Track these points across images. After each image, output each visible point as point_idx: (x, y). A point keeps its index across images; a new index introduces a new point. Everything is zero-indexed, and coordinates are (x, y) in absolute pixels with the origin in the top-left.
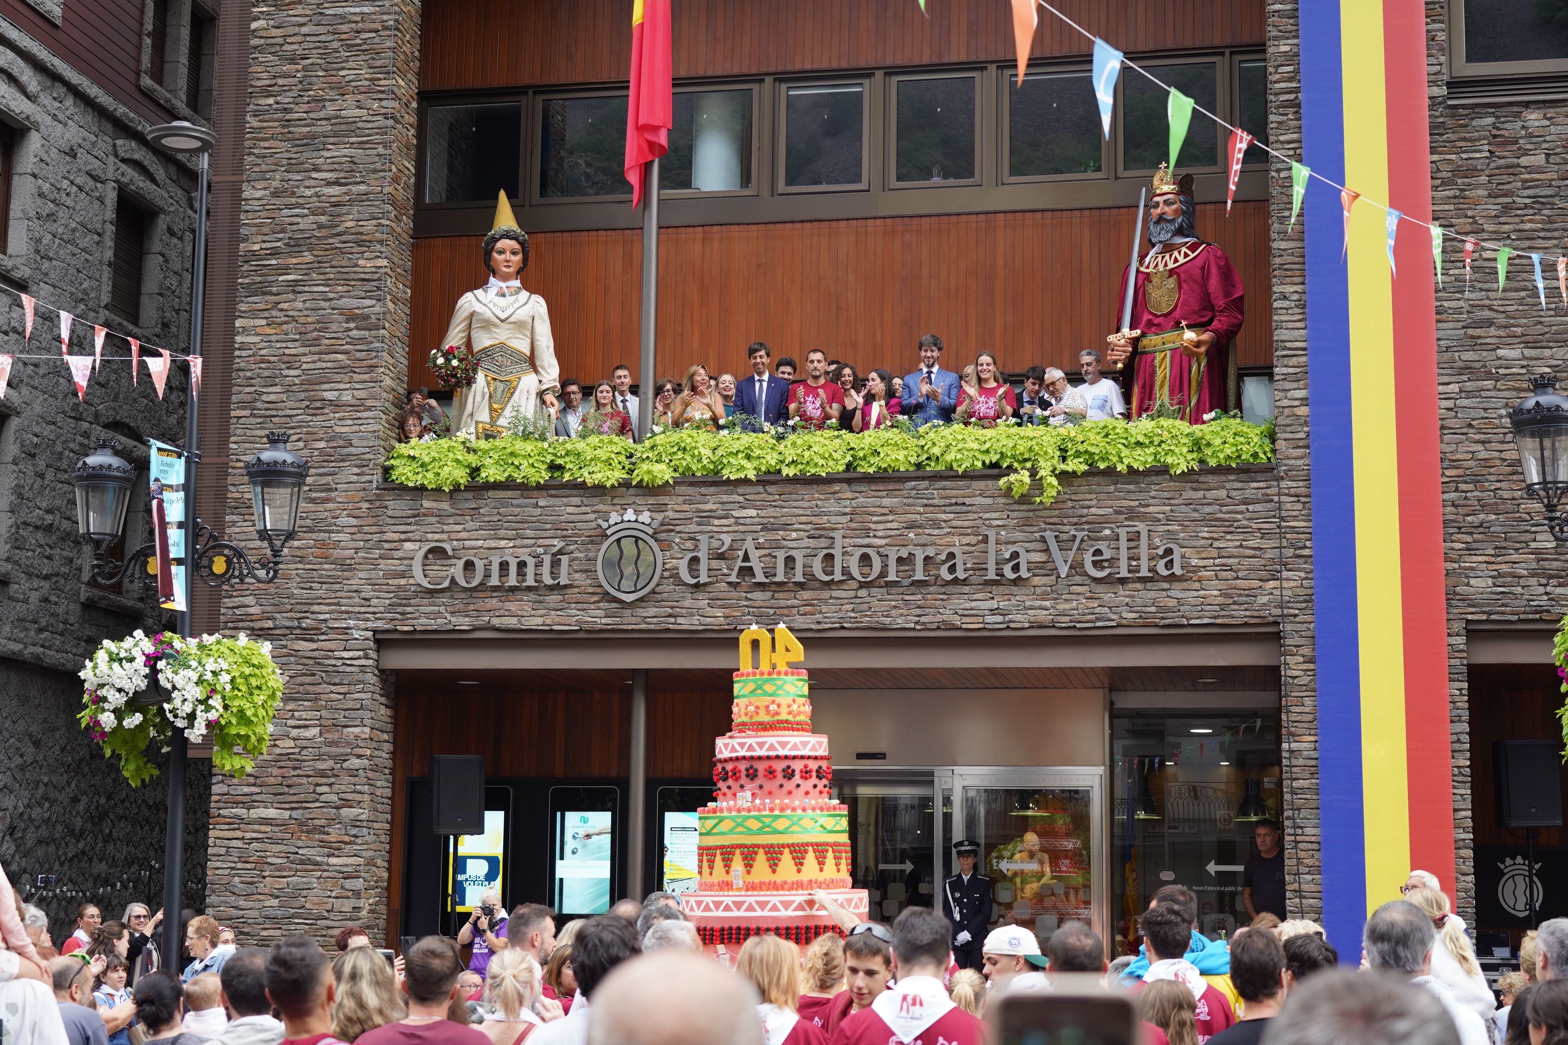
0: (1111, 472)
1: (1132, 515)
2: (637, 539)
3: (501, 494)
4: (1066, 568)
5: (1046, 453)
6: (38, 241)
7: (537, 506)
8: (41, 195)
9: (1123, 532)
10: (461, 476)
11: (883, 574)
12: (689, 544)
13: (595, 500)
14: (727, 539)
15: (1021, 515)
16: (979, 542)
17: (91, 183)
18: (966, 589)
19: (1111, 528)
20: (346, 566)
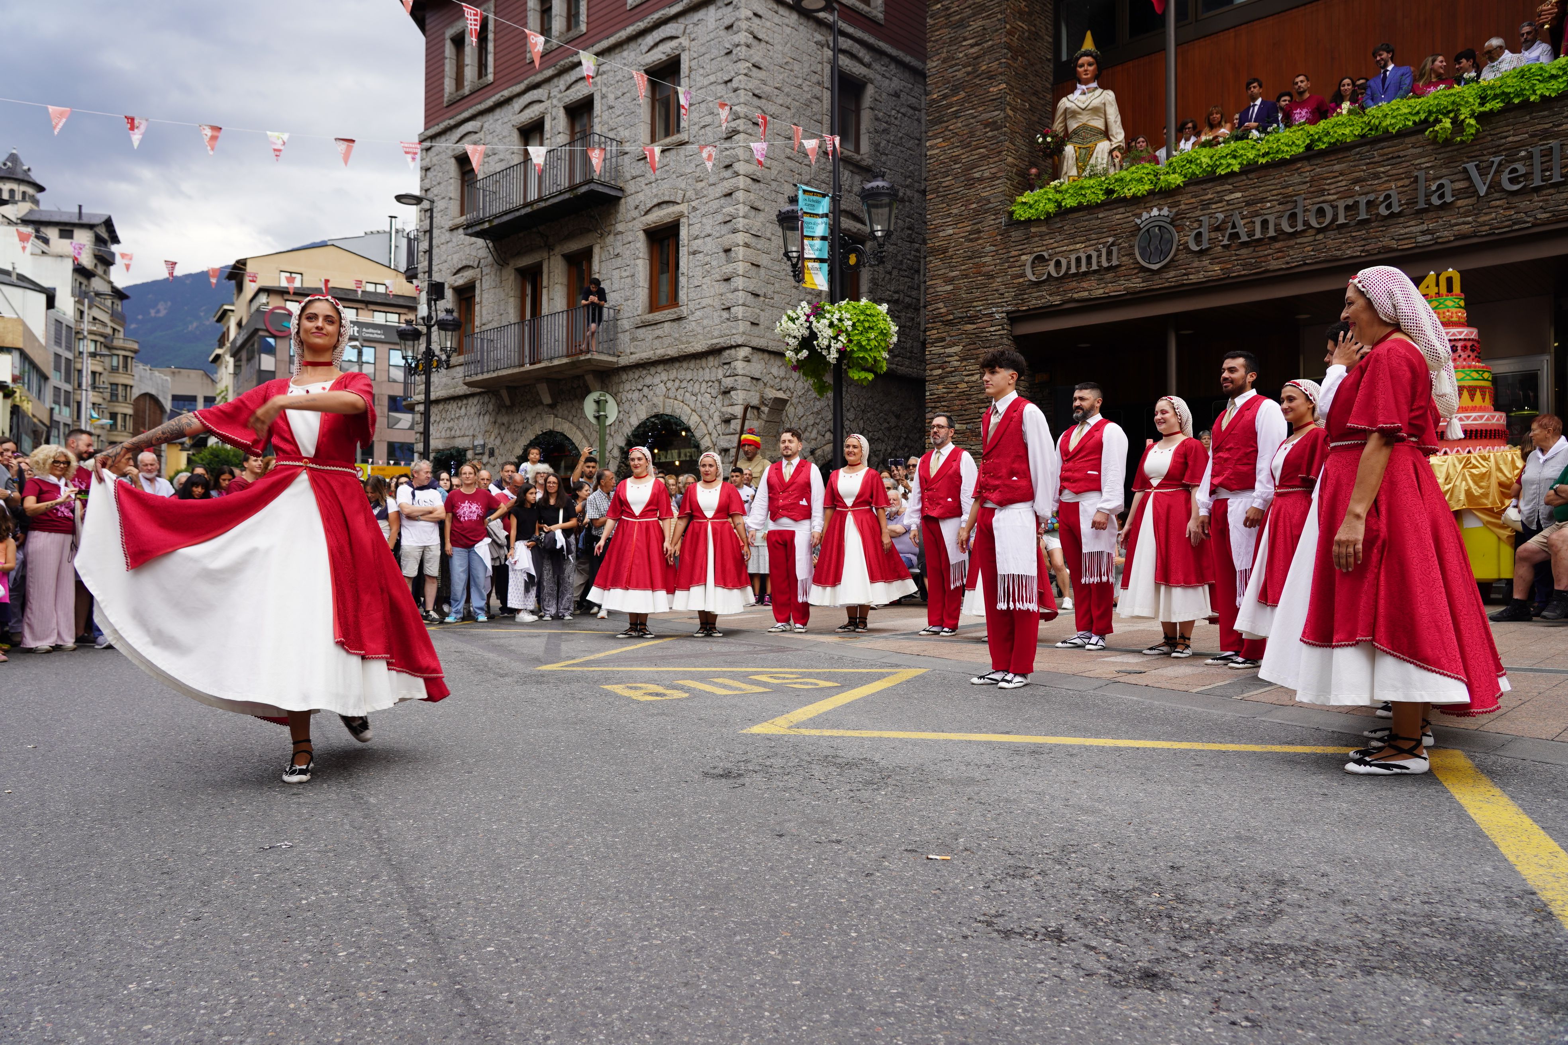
0: (1526, 104)
1: (1546, 135)
2: (1160, 227)
3: (1076, 215)
4: (1485, 188)
5: (1467, 102)
6: (878, 144)
7: (1098, 218)
8: (877, 119)
9: (1536, 151)
10: (1051, 207)
11: (1335, 218)
12: (1196, 225)
13: (1134, 207)
14: (1221, 216)
15: (1446, 155)
16: (1412, 183)
17: (911, 112)
18: (1402, 220)
19: (1526, 150)
20: (990, 276)
